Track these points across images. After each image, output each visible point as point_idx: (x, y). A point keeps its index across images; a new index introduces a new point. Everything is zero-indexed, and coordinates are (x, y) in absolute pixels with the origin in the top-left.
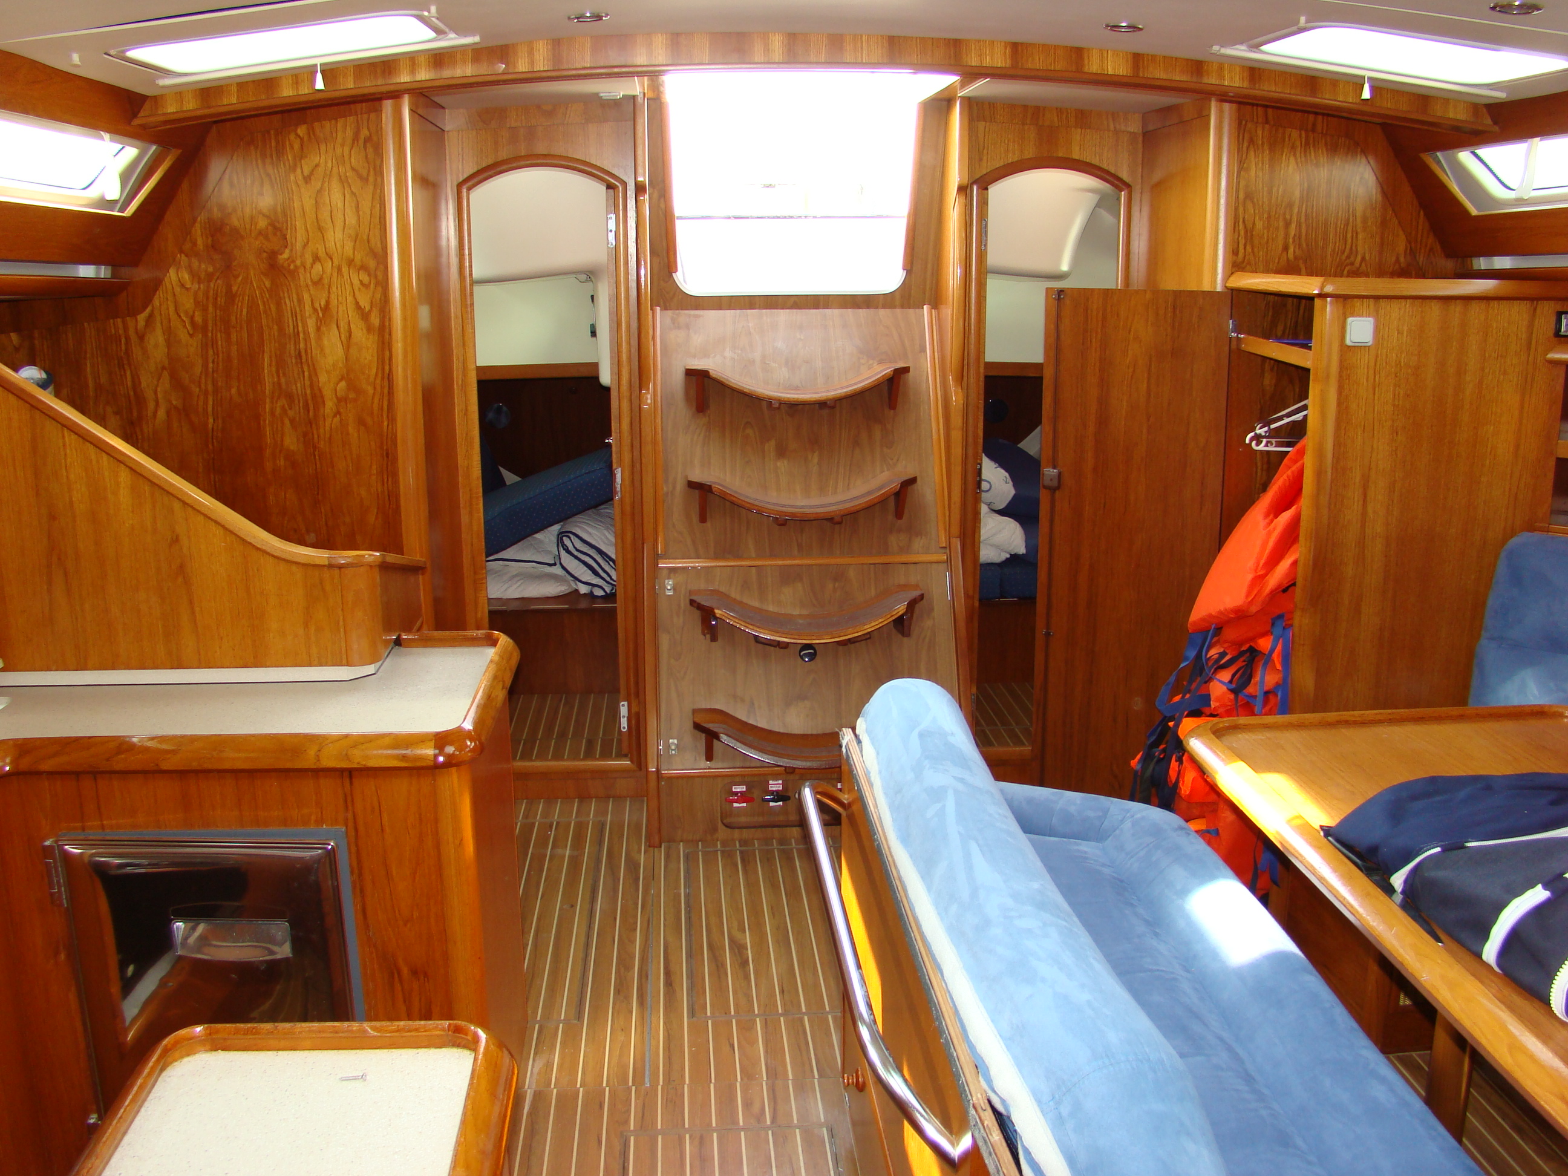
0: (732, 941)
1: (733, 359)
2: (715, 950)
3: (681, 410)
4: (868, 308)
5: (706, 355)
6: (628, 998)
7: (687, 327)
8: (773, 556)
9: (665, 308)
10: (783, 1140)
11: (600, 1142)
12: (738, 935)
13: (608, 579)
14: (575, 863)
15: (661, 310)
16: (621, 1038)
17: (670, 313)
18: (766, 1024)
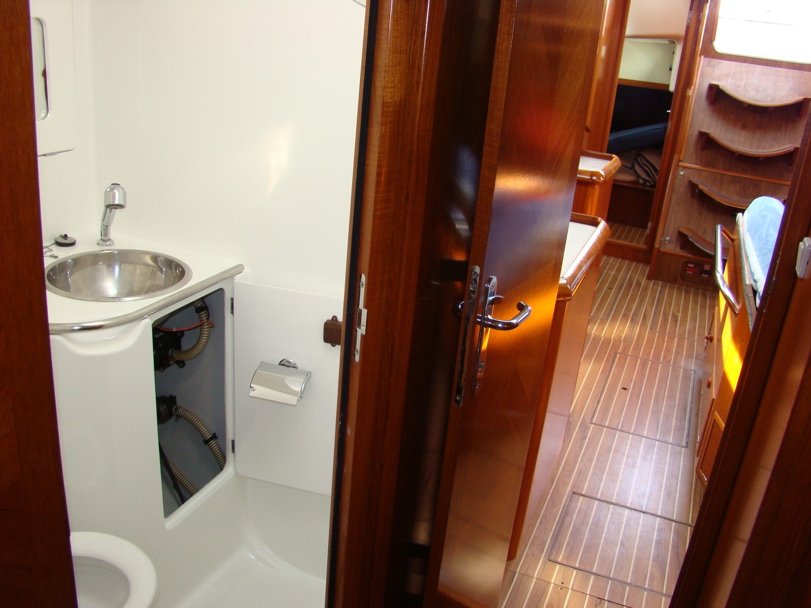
0: (673, 314)
1: (731, 83)
2: (665, 316)
3: (703, 102)
4: (800, 70)
5: (719, 80)
6: (627, 319)
7: (714, 66)
8: (729, 170)
9: (706, 56)
10: (675, 370)
11: (606, 352)
12: (676, 313)
13: (653, 179)
14: (615, 277)
15: (704, 57)
16: (621, 328)
17: (707, 59)
18: (679, 339)
